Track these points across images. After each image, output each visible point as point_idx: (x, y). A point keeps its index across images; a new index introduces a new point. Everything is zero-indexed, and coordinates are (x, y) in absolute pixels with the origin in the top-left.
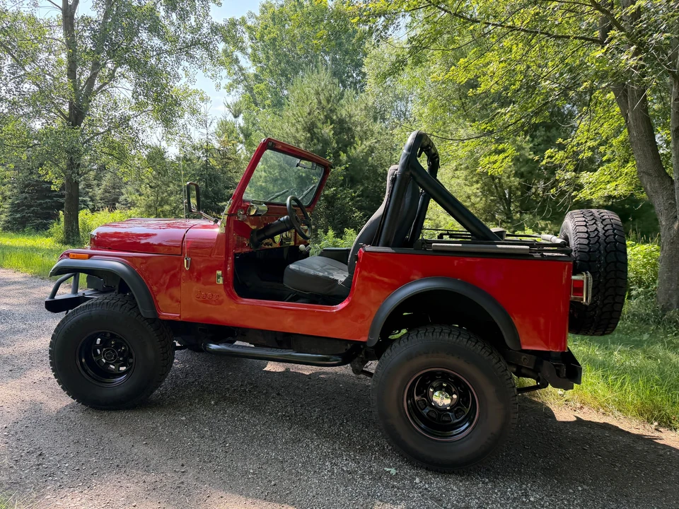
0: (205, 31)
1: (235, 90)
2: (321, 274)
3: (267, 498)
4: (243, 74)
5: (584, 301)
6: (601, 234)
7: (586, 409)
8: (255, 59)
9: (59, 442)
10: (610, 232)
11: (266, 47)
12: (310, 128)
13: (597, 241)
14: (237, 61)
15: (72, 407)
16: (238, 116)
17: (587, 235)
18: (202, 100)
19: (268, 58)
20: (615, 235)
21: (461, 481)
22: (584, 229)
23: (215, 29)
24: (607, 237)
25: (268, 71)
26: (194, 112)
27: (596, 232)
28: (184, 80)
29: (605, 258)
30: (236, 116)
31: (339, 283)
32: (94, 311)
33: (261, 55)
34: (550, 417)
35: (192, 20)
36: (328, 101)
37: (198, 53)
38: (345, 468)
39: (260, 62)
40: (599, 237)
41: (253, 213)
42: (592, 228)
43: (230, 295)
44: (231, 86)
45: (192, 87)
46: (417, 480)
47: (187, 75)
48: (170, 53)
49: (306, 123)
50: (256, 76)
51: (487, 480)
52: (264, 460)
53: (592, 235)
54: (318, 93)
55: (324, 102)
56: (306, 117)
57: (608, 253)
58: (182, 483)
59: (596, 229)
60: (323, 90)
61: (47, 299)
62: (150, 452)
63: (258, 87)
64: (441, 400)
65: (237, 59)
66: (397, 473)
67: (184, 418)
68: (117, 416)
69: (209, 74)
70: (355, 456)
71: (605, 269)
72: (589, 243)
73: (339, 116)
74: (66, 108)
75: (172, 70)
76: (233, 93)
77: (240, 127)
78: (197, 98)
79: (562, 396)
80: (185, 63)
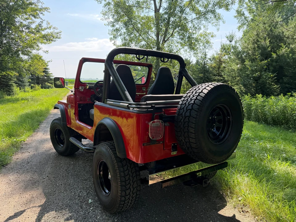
1: (242, 28)
4: (246, 20)
8: (251, 11)
12: (256, 42)
14: (243, 14)
16: (232, 41)
18: (212, 36)
21: (106, 216)
28: (203, 29)
29: (185, 113)
30: (231, 41)
37: (210, 15)
38: (80, 194)
39: (253, 13)
44: (240, 27)
45: (208, 32)
47: (204, 27)
49: (254, 40)
50: (252, 20)
56: (254, 37)
58: (39, 181)
62: (49, 170)
65: (243, 13)
67: (72, 163)
69: (214, 24)
70: (91, 192)
75: (198, 26)
76: (241, 30)
77: (232, 46)
78: (210, 36)
79: (240, 201)
80: (203, 22)
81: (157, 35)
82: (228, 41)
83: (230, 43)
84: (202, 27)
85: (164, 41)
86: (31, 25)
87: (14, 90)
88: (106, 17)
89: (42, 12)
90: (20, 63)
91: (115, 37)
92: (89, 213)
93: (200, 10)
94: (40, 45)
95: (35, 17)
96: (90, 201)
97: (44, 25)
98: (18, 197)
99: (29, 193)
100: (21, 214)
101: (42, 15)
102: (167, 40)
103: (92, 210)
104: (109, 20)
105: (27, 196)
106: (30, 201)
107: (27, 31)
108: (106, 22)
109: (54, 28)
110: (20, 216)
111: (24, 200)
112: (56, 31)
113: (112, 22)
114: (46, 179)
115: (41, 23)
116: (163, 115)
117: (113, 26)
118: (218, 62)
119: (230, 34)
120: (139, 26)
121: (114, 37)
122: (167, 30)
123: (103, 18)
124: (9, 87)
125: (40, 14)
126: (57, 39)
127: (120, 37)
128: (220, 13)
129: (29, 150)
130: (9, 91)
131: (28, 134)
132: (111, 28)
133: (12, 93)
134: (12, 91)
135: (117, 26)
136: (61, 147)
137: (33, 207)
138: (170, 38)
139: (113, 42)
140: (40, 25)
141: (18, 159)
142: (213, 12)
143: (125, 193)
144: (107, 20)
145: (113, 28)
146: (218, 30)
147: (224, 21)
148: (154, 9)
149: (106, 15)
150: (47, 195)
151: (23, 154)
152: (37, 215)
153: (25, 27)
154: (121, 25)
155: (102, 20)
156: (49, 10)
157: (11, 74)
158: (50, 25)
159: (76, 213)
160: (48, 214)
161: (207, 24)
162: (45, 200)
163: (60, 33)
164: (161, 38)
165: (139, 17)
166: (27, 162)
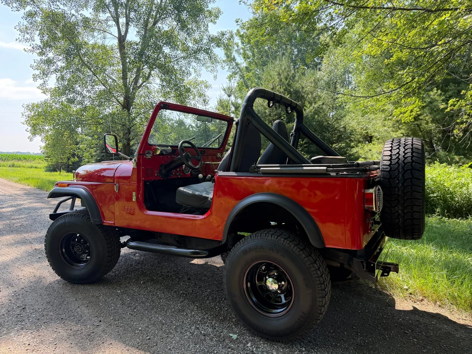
0: (205, 41)
1: (234, 79)
2: (197, 193)
3: (140, 347)
4: (239, 68)
5: (374, 209)
6: (400, 157)
7: (426, 301)
8: (246, 57)
9: (39, 302)
10: (409, 154)
11: (252, 47)
13: (397, 162)
14: (234, 59)
15: (58, 281)
16: (231, 96)
17: (390, 157)
18: (206, 87)
19: (254, 55)
20: (413, 156)
21: (283, 348)
22: (389, 153)
23: (212, 39)
24: (405, 158)
25: (254, 63)
26: (200, 95)
27: (397, 155)
28: (193, 75)
29: (403, 175)
30: (229, 96)
31: (209, 199)
32: (67, 220)
33: (250, 53)
34: (389, 306)
35: (197, 35)
36: (286, 79)
37: (202, 56)
38: (203, 332)
39: (249, 58)
40: (399, 159)
41: (158, 152)
42: (394, 152)
43: (141, 208)
44: (231, 76)
45: (200, 79)
46: (249, 345)
47: (195, 72)
48: (184, 58)
50: (247, 68)
51: (304, 349)
52: (153, 322)
53: (394, 157)
54: (279, 74)
55: (283, 80)
57: (405, 171)
58: (93, 332)
59: (398, 153)
60: (283, 72)
61: (52, 213)
62: (86, 311)
63: (248, 75)
64: (272, 285)
65: (234, 58)
66: (237, 338)
67: (119, 292)
68: (81, 287)
69: (209, 69)
70: (215, 324)
71: (403, 184)
72: (391, 164)
73: (295, 88)
74: (121, 99)
75: (186, 69)
76: (232, 81)
77: (232, 103)
78: (203, 86)
79: (407, 290)
80: (193, 64)
82: (226, 95)
83: (228, 98)
84: (192, 70)
85: (136, 88)
88: (28, 36)
91: (45, 74)
93: (189, 46)
102: (141, 86)
104: (33, 43)
108: (27, 45)
113: (40, 46)
117: (41, 54)
123: (20, 37)
128: (216, 54)
132: (39, 58)
138: (145, 83)
139: (40, 81)
142: (207, 51)
144: (30, 43)
145: (41, 57)
146: (215, 77)
148: (117, 35)
149: (28, 33)
155: (18, 41)
161: (199, 68)
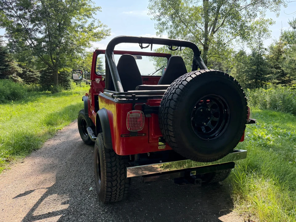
13: (168, 93)
18: (271, 24)
20: (178, 88)
21: (99, 205)
27: (172, 86)
30: (295, 28)
40: (171, 90)
41: (103, 79)
45: (265, 18)
47: (261, 13)
59: (174, 84)
66: (91, 191)
69: (273, 10)
71: (164, 112)
72: (165, 94)
75: (253, 12)
78: (268, 23)
80: (260, 8)
81: (206, 27)
82: (291, 27)
83: (294, 30)
84: (258, 13)
85: (214, 32)
86: (85, 25)
87: (71, 85)
88: (153, 11)
89: (95, 12)
90: (75, 60)
92: (85, 199)
94: (91, 42)
95: (88, 17)
96: (91, 189)
97: (96, 24)
98: (34, 178)
99: (44, 175)
100: (30, 193)
101: (94, 14)
102: (217, 30)
103: (89, 197)
104: (155, 14)
105: (41, 178)
106: (43, 183)
107: (81, 30)
108: (152, 16)
109: (104, 26)
110: (28, 195)
111: (38, 181)
112: (106, 29)
113: (158, 15)
114: (63, 165)
115: (93, 22)
116: (146, 106)
117: (159, 20)
118: (277, 52)
119: (293, 20)
120: (187, 17)
121: (160, 31)
122: (216, 19)
123: (149, 12)
124: (67, 82)
125: (93, 14)
126: (107, 36)
127: (166, 31)
129: (61, 138)
130: (66, 86)
131: (66, 123)
132: (157, 22)
133: (69, 88)
134: (70, 86)
135: (163, 20)
136: (85, 136)
137: (42, 188)
138: (220, 27)
139: (159, 36)
140: (92, 24)
141: (49, 145)
143: (111, 184)
144: (154, 14)
145: (159, 22)
146: (278, 15)
147: (286, 5)
149: (153, 9)
150: (58, 179)
151: (55, 141)
152: (42, 196)
153: (80, 27)
154: (168, 18)
155: (148, 14)
156: (100, 10)
157: (68, 71)
158: (101, 24)
159: (74, 198)
160: (51, 196)
161: (264, 10)
162: (54, 183)
163: (109, 31)
164: (210, 29)
165: (187, 8)
166: (55, 148)
